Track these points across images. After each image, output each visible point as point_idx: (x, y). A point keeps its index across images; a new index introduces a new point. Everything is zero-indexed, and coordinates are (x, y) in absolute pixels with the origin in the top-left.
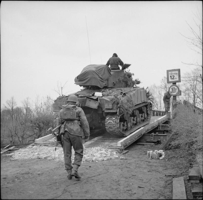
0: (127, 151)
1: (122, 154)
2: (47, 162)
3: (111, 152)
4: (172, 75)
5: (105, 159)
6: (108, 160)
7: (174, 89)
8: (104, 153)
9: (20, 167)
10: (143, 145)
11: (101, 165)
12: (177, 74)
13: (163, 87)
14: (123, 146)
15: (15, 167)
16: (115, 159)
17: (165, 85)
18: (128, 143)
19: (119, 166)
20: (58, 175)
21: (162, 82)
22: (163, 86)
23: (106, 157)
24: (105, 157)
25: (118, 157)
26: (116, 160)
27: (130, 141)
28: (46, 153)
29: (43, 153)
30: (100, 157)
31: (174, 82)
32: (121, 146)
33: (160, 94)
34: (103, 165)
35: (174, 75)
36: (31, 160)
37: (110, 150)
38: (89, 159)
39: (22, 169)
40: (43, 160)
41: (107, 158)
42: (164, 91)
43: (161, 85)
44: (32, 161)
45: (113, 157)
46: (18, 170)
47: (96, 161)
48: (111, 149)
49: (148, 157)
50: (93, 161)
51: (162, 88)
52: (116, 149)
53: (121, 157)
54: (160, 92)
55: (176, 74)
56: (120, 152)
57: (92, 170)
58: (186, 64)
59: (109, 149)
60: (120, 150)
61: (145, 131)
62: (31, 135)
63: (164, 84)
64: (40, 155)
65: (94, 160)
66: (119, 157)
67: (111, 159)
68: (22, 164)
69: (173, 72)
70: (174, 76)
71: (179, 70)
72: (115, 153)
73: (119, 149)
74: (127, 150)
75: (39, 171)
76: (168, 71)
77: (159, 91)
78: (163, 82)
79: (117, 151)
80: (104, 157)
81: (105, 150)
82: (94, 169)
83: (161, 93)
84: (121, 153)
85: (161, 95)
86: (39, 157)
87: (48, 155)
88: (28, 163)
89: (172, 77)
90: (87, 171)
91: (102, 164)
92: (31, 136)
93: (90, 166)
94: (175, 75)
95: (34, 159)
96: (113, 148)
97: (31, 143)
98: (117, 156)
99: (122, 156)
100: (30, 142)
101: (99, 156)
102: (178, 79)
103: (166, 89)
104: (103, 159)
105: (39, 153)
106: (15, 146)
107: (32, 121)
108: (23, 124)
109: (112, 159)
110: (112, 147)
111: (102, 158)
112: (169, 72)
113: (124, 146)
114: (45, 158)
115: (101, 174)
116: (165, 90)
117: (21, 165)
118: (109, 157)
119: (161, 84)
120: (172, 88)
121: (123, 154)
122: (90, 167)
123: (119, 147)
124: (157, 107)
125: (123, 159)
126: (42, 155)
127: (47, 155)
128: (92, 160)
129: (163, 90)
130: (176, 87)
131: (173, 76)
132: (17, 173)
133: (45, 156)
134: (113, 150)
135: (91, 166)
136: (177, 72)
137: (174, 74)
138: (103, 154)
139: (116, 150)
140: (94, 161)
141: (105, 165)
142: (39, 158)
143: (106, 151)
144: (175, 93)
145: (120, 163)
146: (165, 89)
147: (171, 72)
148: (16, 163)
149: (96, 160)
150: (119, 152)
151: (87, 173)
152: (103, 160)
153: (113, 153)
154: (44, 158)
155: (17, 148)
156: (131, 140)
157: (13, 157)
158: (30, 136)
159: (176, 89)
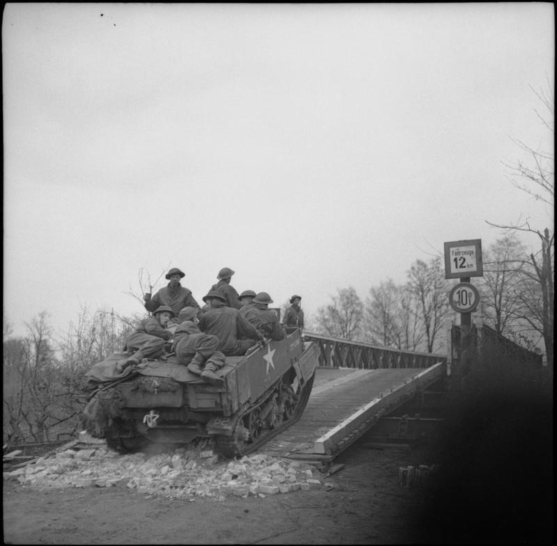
0: (341, 465)
1: (328, 474)
2: (122, 495)
3: (299, 468)
4: (459, 257)
5: (285, 489)
6: (291, 491)
7: (464, 293)
8: (278, 473)
9: (46, 512)
10: (381, 449)
11: (275, 508)
12: (472, 252)
13: (413, 290)
14: (330, 453)
15: (31, 511)
16: (311, 488)
17: (418, 283)
18: (342, 442)
19: (326, 510)
20: (160, 536)
21: (412, 276)
22: (414, 285)
23: (285, 485)
24: (283, 482)
25: (318, 484)
26: (315, 493)
27: (346, 439)
28: (114, 471)
29: (105, 472)
30: (270, 484)
31: (465, 276)
32: (323, 452)
33: (404, 307)
34: (282, 506)
35: (464, 256)
36: (74, 491)
37: (295, 463)
38: (241, 490)
39: (55, 518)
40: (108, 491)
41: (290, 485)
42: (415, 298)
43: (409, 283)
44: (76, 493)
45: (306, 482)
46: (43, 522)
47: (260, 495)
48: (298, 459)
49: (401, 484)
50: (250, 494)
51: (411, 291)
52: (311, 460)
53: (327, 484)
54: (406, 302)
55: (470, 253)
56: (324, 469)
57: (253, 521)
58: (498, 226)
59: (290, 460)
60: (323, 465)
61: (384, 409)
62: (62, 419)
63: (415, 279)
64: (98, 476)
65: (254, 492)
66: (321, 482)
67: (300, 489)
68: (50, 503)
69: (463, 249)
70: (464, 260)
71: (478, 243)
72: (309, 472)
73: (319, 460)
74: (339, 463)
75: (104, 524)
76: (448, 246)
77: (404, 300)
78: (414, 274)
79: (314, 465)
80: (281, 483)
81: (280, 464)
82: (258, 519)
83: (409, 305)
84: (326, 472)
85: (408, 309)
86: (96, 483)
87: (123, 477)
88: (68, 500)
89: (459, 263)
90: (241, 524)
91: (278, 502)
92: (64, 420)
93: (245, 509)
94: (467, 257)
95: (82, 487)
96: (302, 456)
97: (66, 442)
98: (317, 481)
99: (330, 480)
100: (61, 439)
101: (267, 479)
102: (474, 269)
103: (421, 293)
104: (279, 489)
105: (95, 472)
106: (21, 448)
107: (68, 380)
108: (43, 386)
109: (303, 488)
110: (298, 456)
111: (276, 487)
112: (452, 249)
113: (332, 453)
114: (114, 485)
115: (280, 532)
116: (420, 297)
117: (48, 506)
118: (294, 484)
119: (409, 280)
120: (459, 292)
121: (331, 474)
122: (247, 511)
123: (319, 456)
124: (398, 343)
125: (334, 488)
126: (105, 477)
127: (119, 476)
128: (248, 493)
129: (413, 296)
130: (469, 290)
131: (462, 260)
132: (43, 530)
133: (114, 480)
134: (302, 462)
135: (249, 509)
136: (473, 248)
137: (465, 252)
138: (277, 475)
139: (310, 464)
140: (255, 495)
141: (288, 508)
142: (98, 486)
143: (285, 466)
144: (468, 306)
145: (327, 501)
146: (418, 294)
147: (457, 248)
148: (31, 499)
149: (259, 490)
150: (320, 470)
151: (241, 529)
152: (278, 491)
153: (303, 472)
154: (110, 485)
155: (27, 454)
156: (351, 435)
157: (19, 483)
158: (61, 421)
159: (470, 294)
